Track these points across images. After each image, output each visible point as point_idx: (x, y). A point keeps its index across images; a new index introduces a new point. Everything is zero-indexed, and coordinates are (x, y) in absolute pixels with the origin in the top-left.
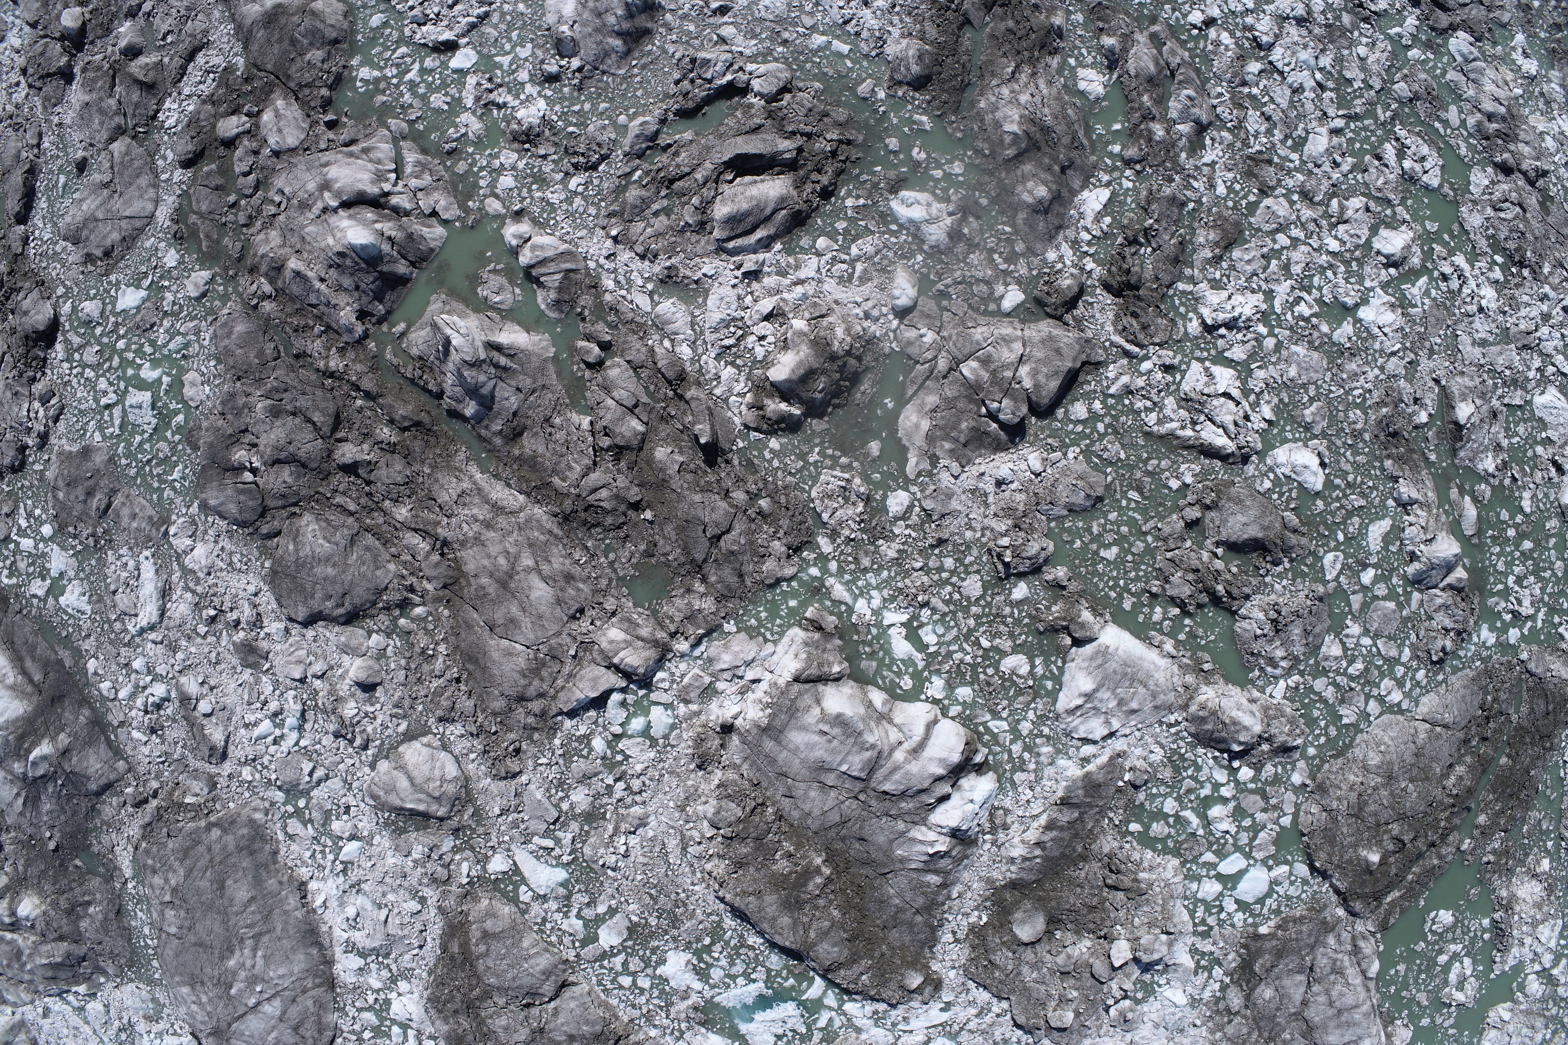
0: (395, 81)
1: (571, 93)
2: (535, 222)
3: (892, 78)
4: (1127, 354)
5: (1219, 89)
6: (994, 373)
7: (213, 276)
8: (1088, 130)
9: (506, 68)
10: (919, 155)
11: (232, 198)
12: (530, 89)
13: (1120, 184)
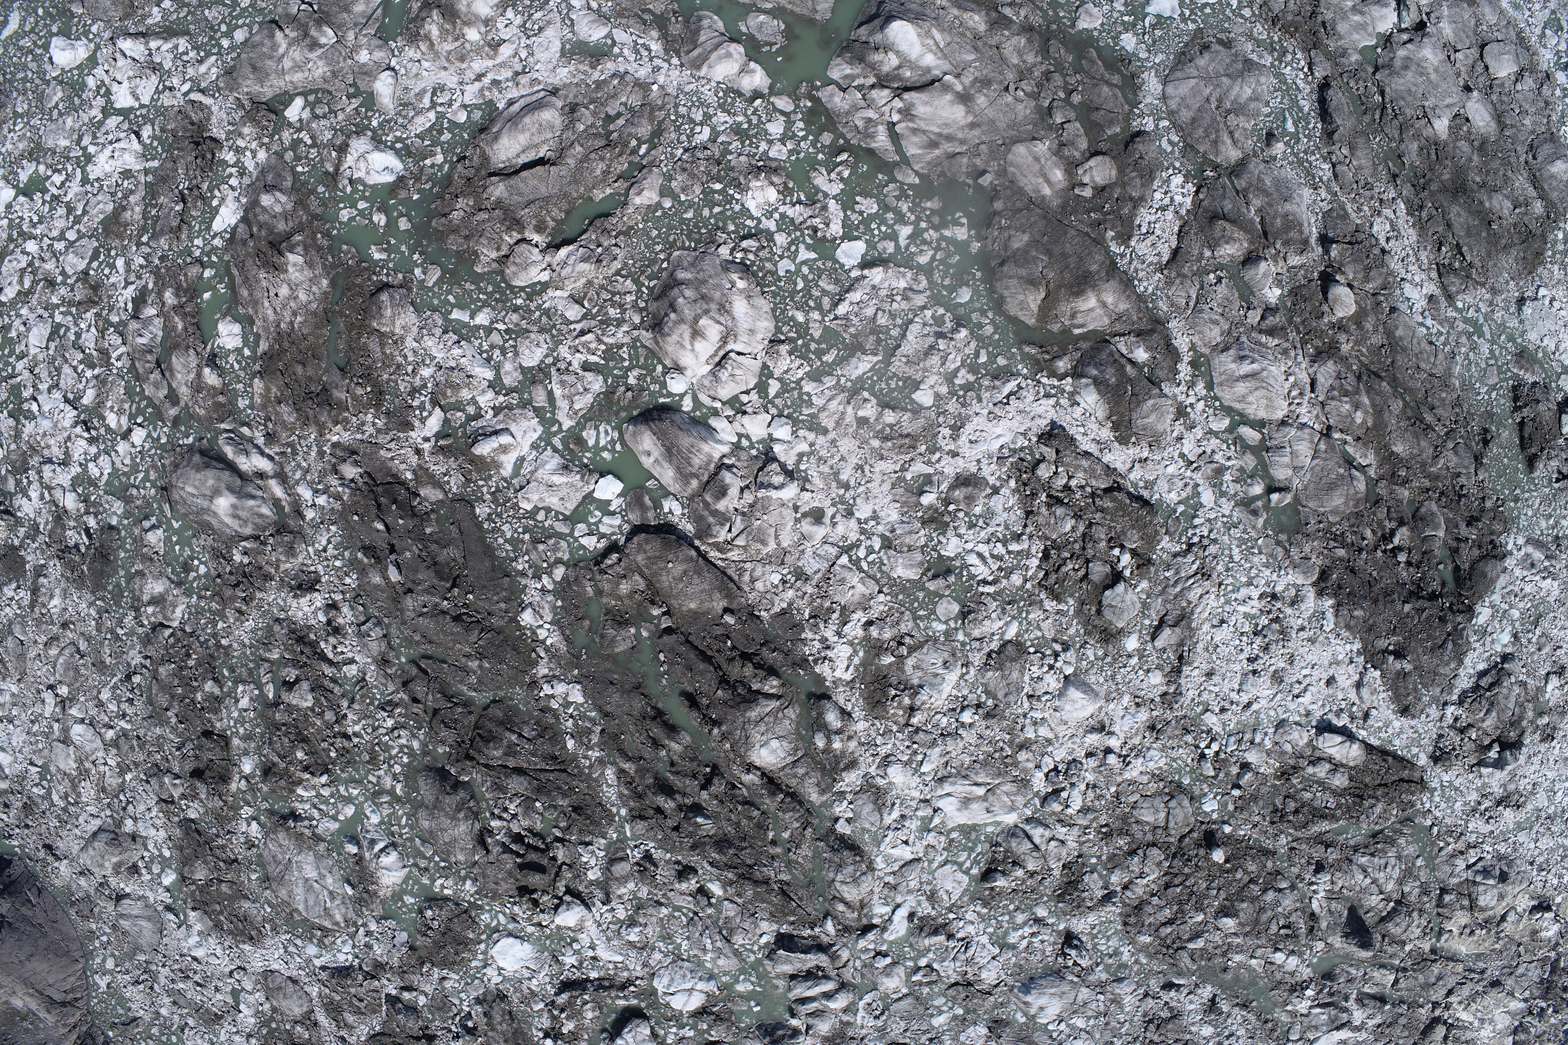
0: (923, 225)
1: (725, 224)
2: (739, 93)
3: (410, 290)
4: (202, 91)
5: (119, 364)
6: (306, 35)
7: (1073, 26)
8: (232, 287)
9: (802, 247)
10: (380, 219)
11: (1076, 98)
12: (771, 225)
13: (204, 239)
